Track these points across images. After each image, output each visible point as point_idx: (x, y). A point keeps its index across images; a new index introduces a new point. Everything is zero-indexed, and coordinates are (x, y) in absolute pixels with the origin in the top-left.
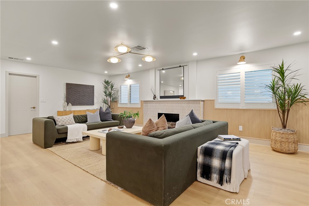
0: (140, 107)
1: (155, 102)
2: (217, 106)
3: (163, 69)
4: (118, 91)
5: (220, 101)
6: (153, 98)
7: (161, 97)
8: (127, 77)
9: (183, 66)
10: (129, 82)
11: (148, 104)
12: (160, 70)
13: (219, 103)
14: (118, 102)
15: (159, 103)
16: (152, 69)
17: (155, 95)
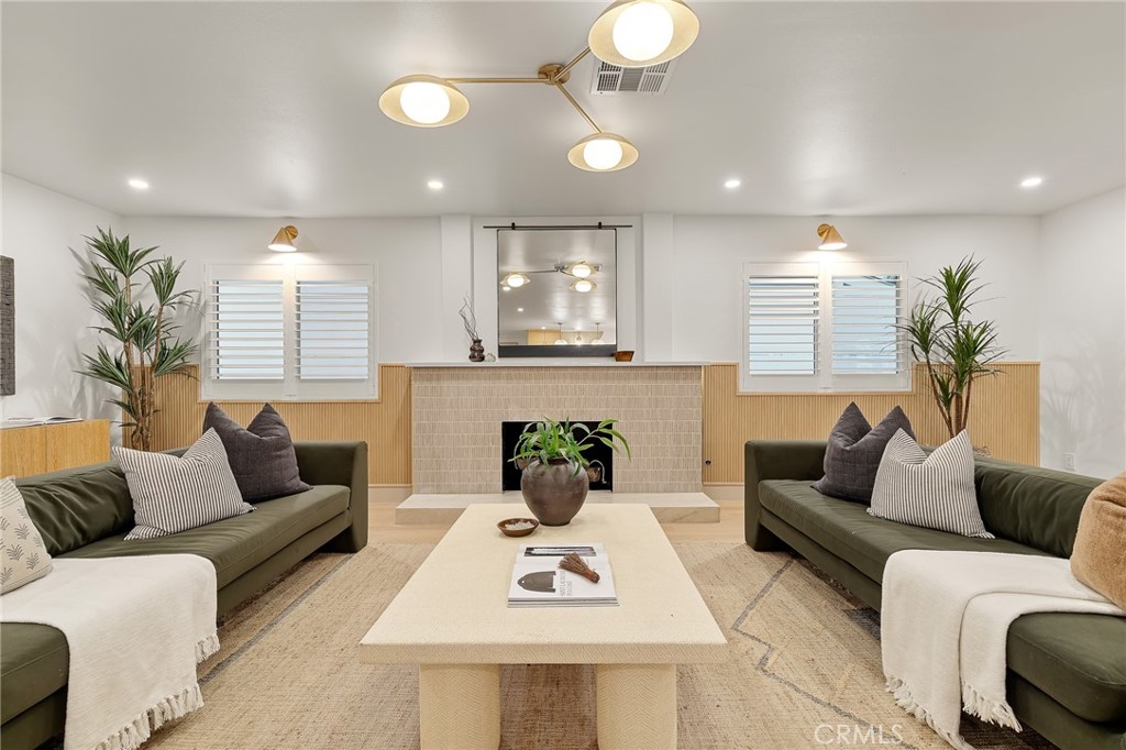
0: (375, 396)
1: (485, 372)
2: (745, 387)
3: (513, 227)
4: (199, 312)
5: (756, 367)
6: (470, 353)
7: (505, 351)
8: (279, 239)
9: (614, 228)
10: (290, 266)
11: (445, 384)
12: (499, 228)
13: (753, 376)
14: (202, 371)
15: (509, 378)
16: (455, 215)
17: (480, 341)
